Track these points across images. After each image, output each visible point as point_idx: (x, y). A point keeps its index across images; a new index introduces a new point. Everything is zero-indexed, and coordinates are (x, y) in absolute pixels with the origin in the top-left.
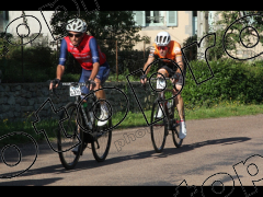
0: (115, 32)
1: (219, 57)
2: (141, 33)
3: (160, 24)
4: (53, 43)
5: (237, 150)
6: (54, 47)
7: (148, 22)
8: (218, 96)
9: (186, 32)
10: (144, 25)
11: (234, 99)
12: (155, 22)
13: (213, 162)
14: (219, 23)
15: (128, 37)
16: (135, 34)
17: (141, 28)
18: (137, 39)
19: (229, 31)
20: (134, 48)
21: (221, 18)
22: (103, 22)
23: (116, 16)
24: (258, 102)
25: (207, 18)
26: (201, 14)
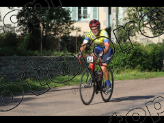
0: (58, 24)
1: (125, 41)
2: (75, 25)
4: (18, 31)
6: (19, 34)
7: (80, 17)
8: (124, 66)
9: (104, 25)
10: (77, 19)
12: (84, 18)
14: (125, 19)
15: (66, 28)
16: (71, 26)
17: (75, 21)
18: (72, 29)
19: (132, 24)
20: (70, 35)
21: (126, 16)
22: (51, 17)
23: (59, 13)
24: (150, 70)
25: (117, 16)
26: (114, 14)
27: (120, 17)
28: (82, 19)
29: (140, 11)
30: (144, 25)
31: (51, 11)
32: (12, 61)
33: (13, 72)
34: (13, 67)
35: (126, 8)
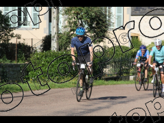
1: (65, 49)
2: (15, 32)
3: (28, 27)
7: (20, 25)
9: (45, 32)
12: (24, 25)
14: (65, 27)
15: (6, 35)
16: (11, 33)
17: (15, 28)
18: (12, 36)
19: (72, 32)
20: (10, 42)
21: (66, 23)
25: (58, 24)
26: (54, 21)
28: (22, 26)
29: (81, 19)
35: (67, 16)
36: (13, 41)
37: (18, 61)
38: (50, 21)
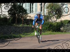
0: (23, 14)
1: (47, 21)
2: (29, 15)
3: (33, 13)
4: (8, 17)
5: (50, 43)
7: (30, 12)
8: (46, 30)
10: (29, 13)
11: (50, 31)
12: (32, 12)
13: (45, 45)
14: (47, 13)
15: (26, 16)
17: (29, 14)
18: (28, 16)
20: (27, 18)
21: (47, 12)
22: (20, 12)
23: (23, 11)
24: (56, 31)
25: (44, 12)
26: (43, 11)
27: (45, 12)
29: (52, 10)
30: (54, 15)
31: (20, 10)
32: (6, 27)
33: (6, 31)
34: (6, 30)
35: (47, 9)
36: (28, 18)
37: (30, 25)
38: (41, 11)
